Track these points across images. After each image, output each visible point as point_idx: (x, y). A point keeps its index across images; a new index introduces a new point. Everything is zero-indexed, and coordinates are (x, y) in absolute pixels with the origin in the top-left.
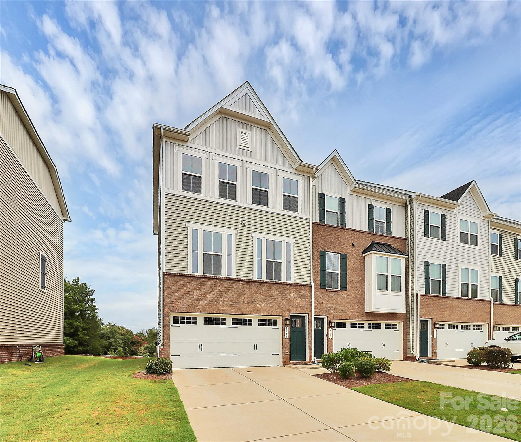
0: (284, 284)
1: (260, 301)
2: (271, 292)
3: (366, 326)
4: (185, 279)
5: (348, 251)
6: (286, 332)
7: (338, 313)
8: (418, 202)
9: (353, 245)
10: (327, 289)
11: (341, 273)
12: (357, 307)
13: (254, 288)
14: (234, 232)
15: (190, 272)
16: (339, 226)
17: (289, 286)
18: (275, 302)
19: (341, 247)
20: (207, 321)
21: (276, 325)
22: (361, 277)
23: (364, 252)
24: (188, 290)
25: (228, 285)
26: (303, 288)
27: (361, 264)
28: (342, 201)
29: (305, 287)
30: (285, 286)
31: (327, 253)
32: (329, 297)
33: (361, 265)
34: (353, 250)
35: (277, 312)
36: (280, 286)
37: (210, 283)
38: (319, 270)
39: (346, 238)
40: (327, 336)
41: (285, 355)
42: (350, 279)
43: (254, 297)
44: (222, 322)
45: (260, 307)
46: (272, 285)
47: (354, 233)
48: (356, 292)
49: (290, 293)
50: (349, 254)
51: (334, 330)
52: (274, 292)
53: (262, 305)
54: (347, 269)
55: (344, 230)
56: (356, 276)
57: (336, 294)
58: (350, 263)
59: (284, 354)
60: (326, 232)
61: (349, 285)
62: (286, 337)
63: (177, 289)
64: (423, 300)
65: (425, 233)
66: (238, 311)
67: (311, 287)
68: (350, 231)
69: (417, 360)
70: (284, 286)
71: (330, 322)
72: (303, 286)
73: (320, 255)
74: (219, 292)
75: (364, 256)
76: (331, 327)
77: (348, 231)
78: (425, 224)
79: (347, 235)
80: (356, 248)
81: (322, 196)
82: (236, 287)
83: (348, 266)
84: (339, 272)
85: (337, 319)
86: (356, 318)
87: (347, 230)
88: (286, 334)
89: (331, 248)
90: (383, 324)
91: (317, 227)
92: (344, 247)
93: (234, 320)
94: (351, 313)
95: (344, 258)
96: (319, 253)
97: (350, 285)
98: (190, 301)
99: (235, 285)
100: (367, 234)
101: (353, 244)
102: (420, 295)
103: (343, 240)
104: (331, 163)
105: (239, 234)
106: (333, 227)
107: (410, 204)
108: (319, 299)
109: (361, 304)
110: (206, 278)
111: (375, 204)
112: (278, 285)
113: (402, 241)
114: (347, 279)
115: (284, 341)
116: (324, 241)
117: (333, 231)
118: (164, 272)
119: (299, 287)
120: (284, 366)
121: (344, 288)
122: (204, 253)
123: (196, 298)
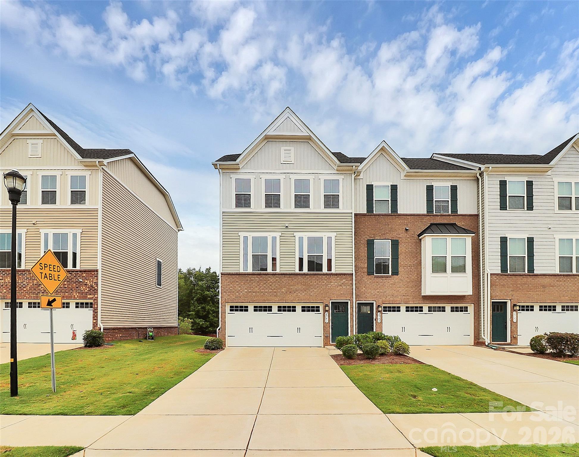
0: (325, 275)
1: (301, 290)
2: (311, 282)
3: (425, 309)
4: (237, 277)
5: (400, 236)
6: (327, 317)
7: (389, 297)
8: (489, 174)
9: (406, 230)
10: (375, 274)
11: (392, 259)
12: (412, 290)
13: (295, 280)
14: (277, 235)
15: (242, 271)
16: (390, 213)
17: (329, 276)
18: (315, 290)
19: (392, 233)
20: (256, 309)
21: (319, 311)
22: (416, 260)
23: (419, 235)
24: (239, 285)
25: (272, 279)
26: (344, 277)
27: (416, 247)
28: (394, 189)
29: (346, 275)
30: (326, 276)
31: (375, 240)
32: (377, 282)
33: (417, 249)
34: (407, 234)
35: (318, 300)
36: (321, 277)
37: (257, 278)
38: (366, 258)
39: (398, 223)
40: (375, 320)
41: (326, 337)
42: (402, 263)
43: (295, 287)
44: (270, 309)
45: (301, 296)
46: (312, 276)
47: (408, 217)
48: (411, 276)
49: (331, 282)
50: (401, 239)
51: (383, 314)
52: (314, 282)
53: (303, 294)
54: (399, 254)
55: (396, 216)
56: (410, 260)
57: (386, 279)
58: (402, 248)
59: (324, 336)
60: (374, 220)
61: (400, 269)
62: (326, 322)
63: (231, 285)
64: (497, 280)
65: (500, 206)
66: (281, 300)
67: (353, 275)
68: (403, 216)
69: (486, 346)
70: (324, 277)
71: (379, 306)
72: (344, 274)
73: (367, 244)
74: (265, 285)
75: (421, 239)
76: (379, 311)
77: (400, 216)
78: (500, 196)
79: (398, 221)
80: (411, 232)
81: (370, 188)
82: (279, 280)
83: (401, 250)
84: (390, 258)
85: (386, 304)
86: (410, 302)
87: (398, 216)
88: (327, 319)
89: (379, 236)
90: (448, 308)
91: (364, 217)
92: (396, 233)
93: (279, 307)
94: (403, 297)
95: (395, 244)
96: (366, 242)
97: (403, 270)
98: (241, 294)
99: (278, 278)
100: (424, 216)
101: (406, 228)
102: (491, 274)
103: (394, 226)
104: (381, 153)
105: (283, 235)
106: (382, 215)
107: (481, 177)
108: (366, 285)
109: (416, 287)
110: (254, 274)
111: (435, 184)
112: (319, 276)
113: (472, 217)
114: (399, 264)
115: (325, 325)
116: (372, 230)
117: (382, 219)
118: (222, 272)
119: (340, 276)
120: (324, 347)
121: (395, 272)
122: (252, 255)
123: (246, 290)
